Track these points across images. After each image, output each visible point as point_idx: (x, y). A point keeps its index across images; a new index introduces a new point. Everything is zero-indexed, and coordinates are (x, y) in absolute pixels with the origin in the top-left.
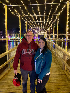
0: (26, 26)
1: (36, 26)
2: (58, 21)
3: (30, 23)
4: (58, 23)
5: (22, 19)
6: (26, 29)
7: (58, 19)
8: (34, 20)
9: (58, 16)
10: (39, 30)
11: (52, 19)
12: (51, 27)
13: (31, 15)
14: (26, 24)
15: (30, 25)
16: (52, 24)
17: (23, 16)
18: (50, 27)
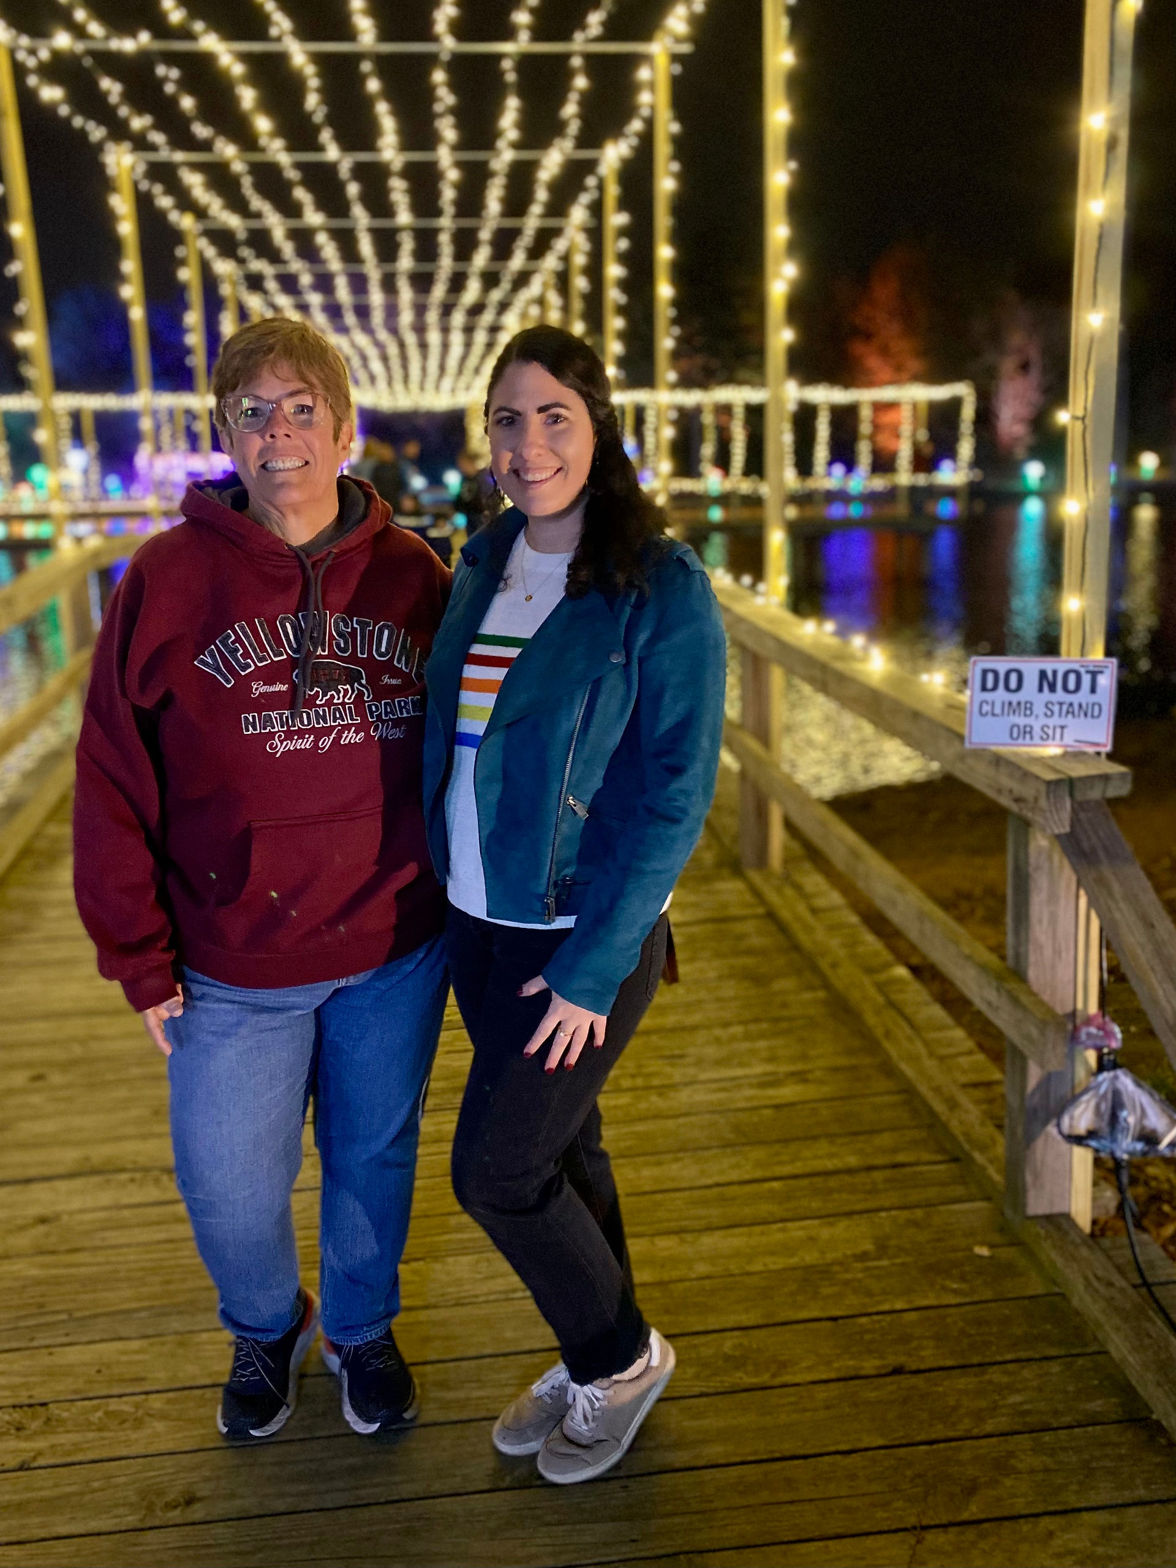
0: (127, 228)
1: (303, 240)
2: (663, 149)
3: (194, 181)
4: (666, 184)
5: (51, 93)
6: (130, 292)
7: (668, 126)
8: (263, 124)
9: (662, 61)
10: (363, 312)
11: (570, 109)
12: (566, 258)
13: (210, 42)
14: (121, 204)
15: (201, 213)
16: (578, 214)
17: (63, 40)
18: (550, 262)
